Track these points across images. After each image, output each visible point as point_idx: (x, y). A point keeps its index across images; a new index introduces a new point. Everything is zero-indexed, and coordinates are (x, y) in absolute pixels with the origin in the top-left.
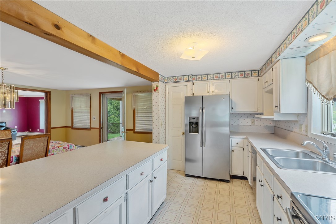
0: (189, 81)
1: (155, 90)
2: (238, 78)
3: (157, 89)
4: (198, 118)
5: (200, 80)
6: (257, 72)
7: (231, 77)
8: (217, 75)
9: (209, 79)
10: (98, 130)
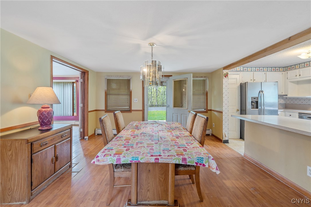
0: (240, 71)
1: (225, 77)
2: (271, 71)
3: (227, 75)
4: (257, 98)
5: (246, 71)
6: (282, 68)
7: (267, 70)
8: (258, 68)
9: (252, 70)
10: (141, 112)
